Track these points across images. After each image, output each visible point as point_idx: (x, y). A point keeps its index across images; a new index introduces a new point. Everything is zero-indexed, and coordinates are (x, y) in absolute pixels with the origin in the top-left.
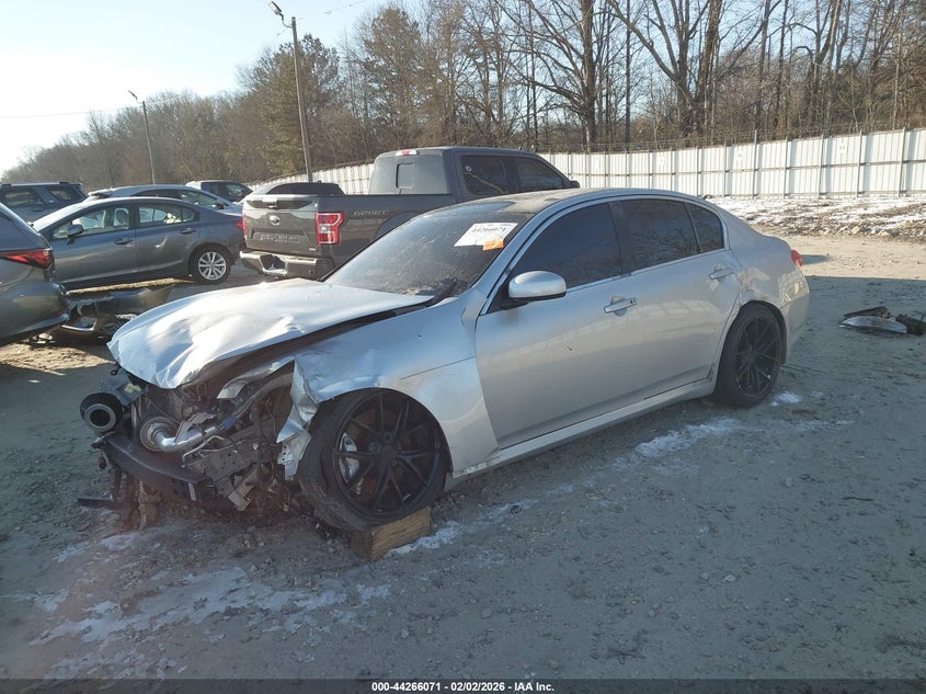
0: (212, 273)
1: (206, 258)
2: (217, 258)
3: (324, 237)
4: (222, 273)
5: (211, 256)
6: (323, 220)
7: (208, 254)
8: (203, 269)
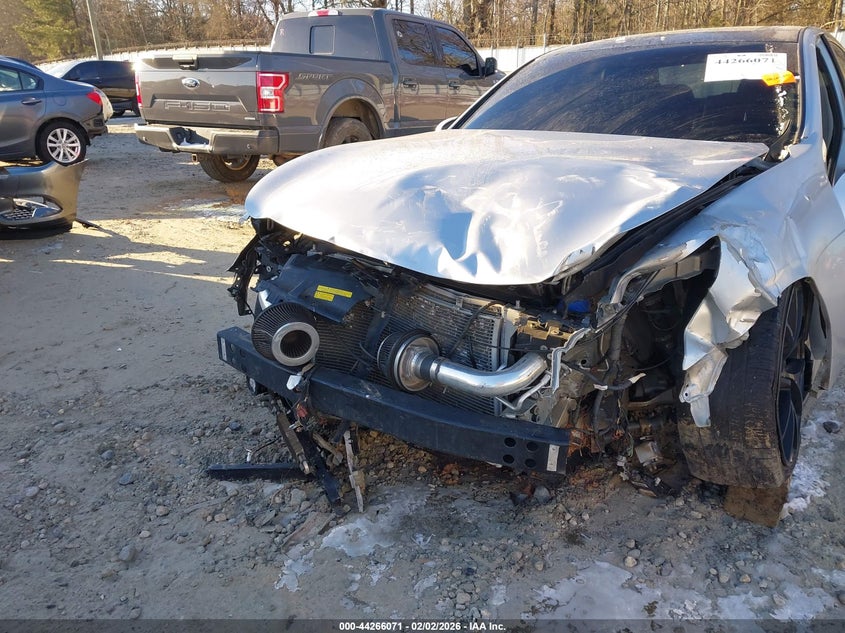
0: (65, 155)
1: (55, 136)
2: (69, 136)
3: (266, 103)
4: (76, 154)
5: (62, 133)
6: (264, 82)
7: (58, 131)
8: (53, 149)
